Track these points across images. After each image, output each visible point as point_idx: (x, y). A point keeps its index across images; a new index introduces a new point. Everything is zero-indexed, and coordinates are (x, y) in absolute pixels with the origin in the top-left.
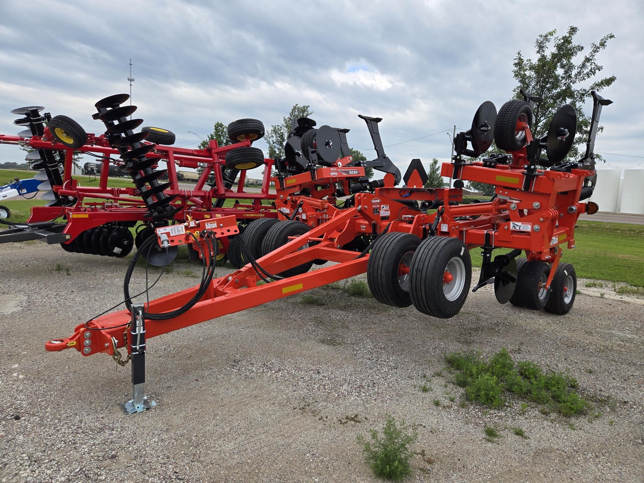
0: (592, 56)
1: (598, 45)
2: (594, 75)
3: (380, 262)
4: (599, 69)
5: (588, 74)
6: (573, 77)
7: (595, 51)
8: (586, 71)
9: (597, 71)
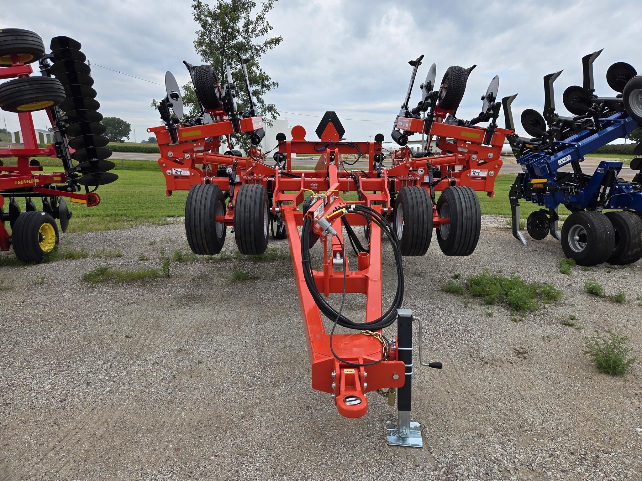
0: (263, 14)
1: (267, 5)
2: (266, 32)
3: (425, 217)
4: (271, 28)
5: (262, 32)
6: (250, 31)
7: (265, 10)
8: (260, 28)
9: (269, 29)
